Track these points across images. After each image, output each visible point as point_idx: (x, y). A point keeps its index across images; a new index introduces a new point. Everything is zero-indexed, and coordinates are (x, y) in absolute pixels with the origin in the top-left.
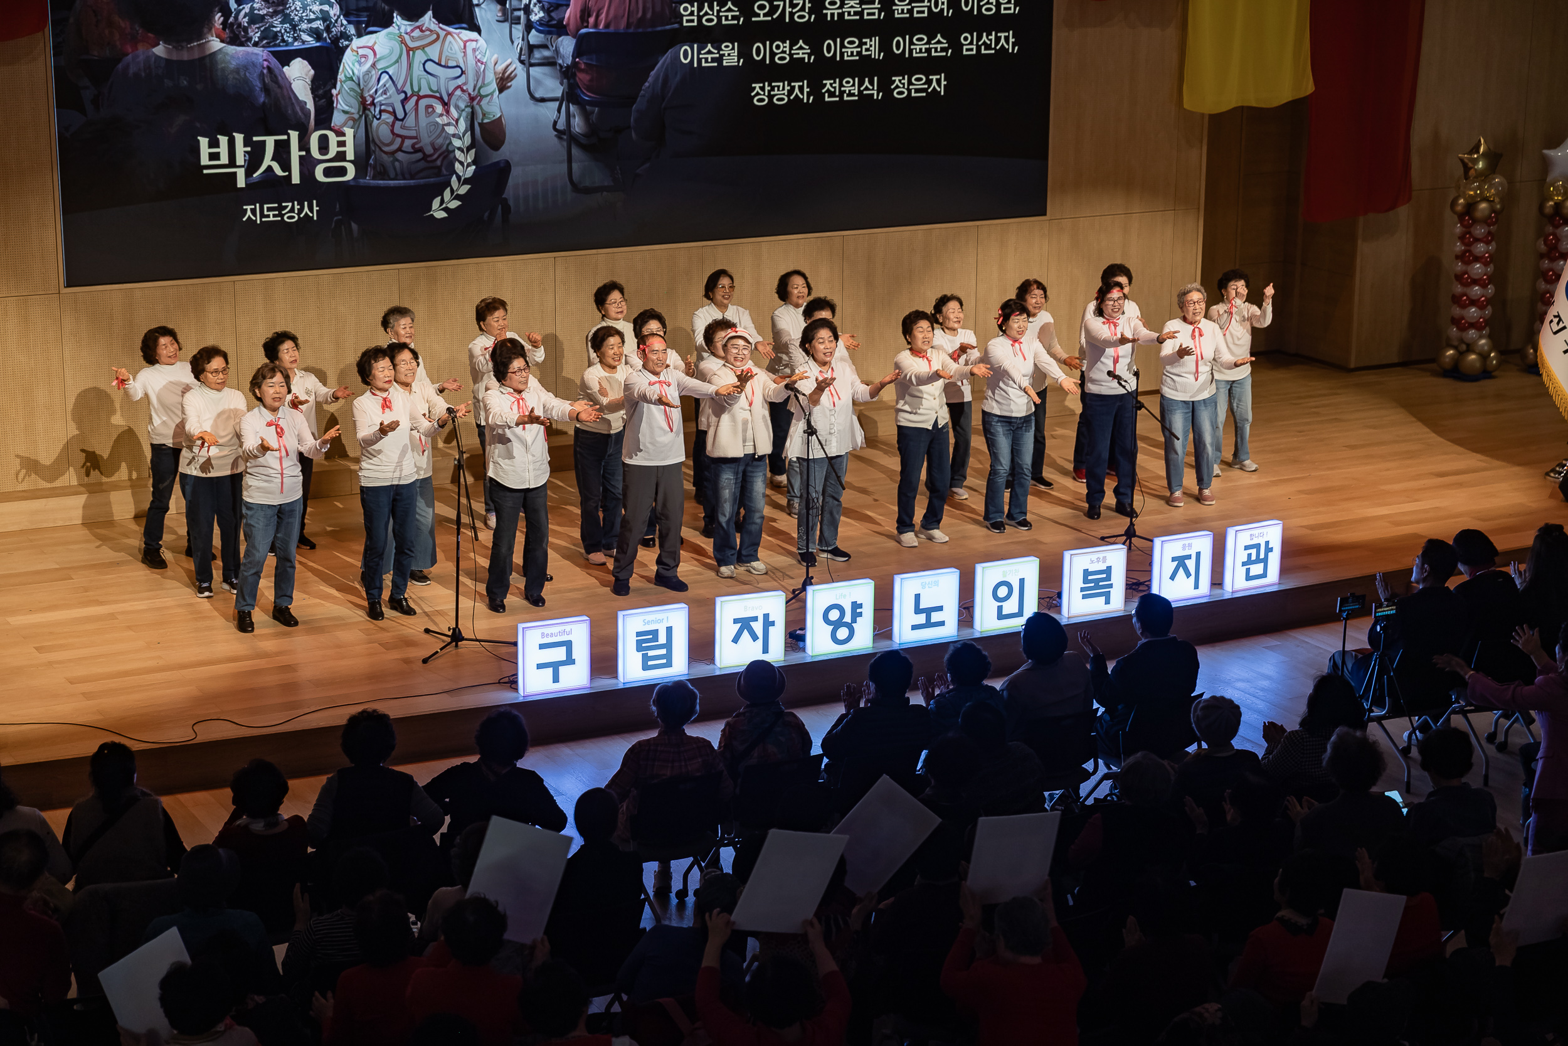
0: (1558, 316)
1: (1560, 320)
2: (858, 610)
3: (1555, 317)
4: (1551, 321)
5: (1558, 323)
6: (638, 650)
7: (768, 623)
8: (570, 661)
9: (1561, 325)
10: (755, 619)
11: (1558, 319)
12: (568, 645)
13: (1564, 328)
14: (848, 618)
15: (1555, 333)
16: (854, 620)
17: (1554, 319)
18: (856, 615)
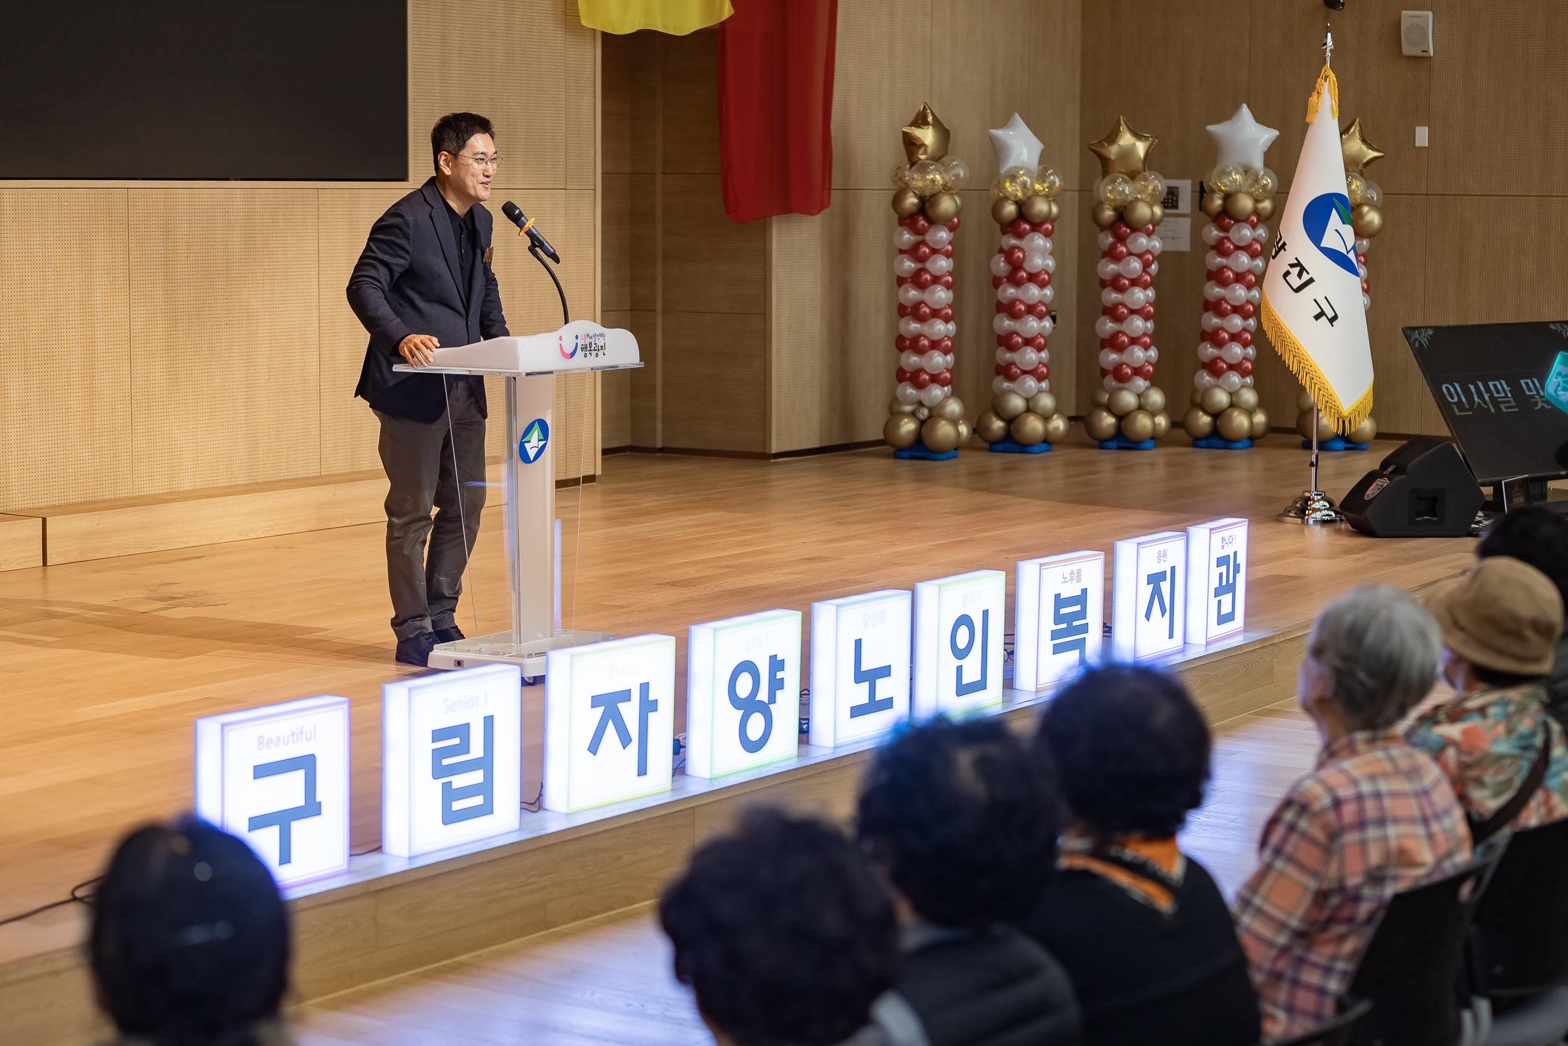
0: (1299, 264)
1: (1303, 269)
2: (779, 675)
3: (1292, 266)
4: (1287, 273)
5: (1300, 275)
6: (435, 777)
7: (648, 706)
8: (311, 808)
9: (1305, 277)
10: (626, 696)
11: (1297, 270)
12: (307, 764)
13: (1311, 281)
14: (763, 695)
15: (1297, 290)
16: (772, 699)
17: (1291, 270)
18: (776, 685)
